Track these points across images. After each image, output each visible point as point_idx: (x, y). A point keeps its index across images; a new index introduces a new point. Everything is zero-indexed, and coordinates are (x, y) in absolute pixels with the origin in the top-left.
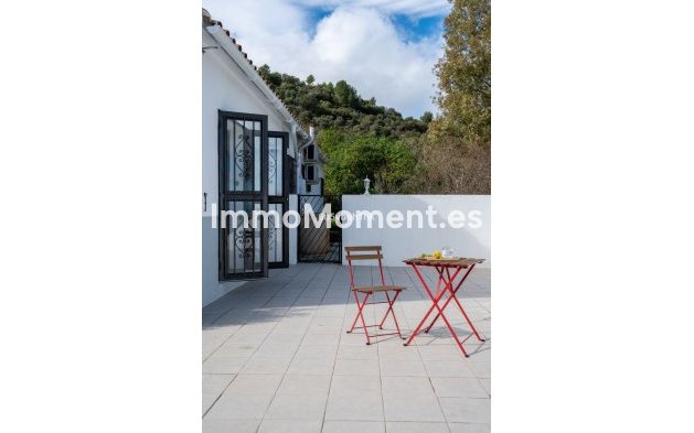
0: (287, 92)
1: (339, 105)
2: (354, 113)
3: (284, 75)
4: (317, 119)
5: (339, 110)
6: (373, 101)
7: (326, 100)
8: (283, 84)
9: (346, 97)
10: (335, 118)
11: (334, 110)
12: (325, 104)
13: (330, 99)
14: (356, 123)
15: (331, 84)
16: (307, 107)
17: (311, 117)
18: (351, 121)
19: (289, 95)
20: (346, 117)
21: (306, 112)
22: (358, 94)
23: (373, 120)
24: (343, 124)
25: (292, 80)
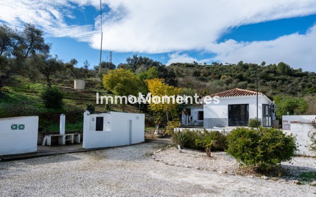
0: (252, 72)
1: (279, 75)
2: (289, 77)
3: (250, 64)
4: (268, 83)
5: (279, 77)
6: (301, 70)
7: (272, 73)
8: (250, 68)
9: (284, 70)
10: (277, 81)
11: (277, 77)
12: (272, 75)
13: (275, 72)
14: (289, 82)
15: (275, 65)
16: (262, 77)
17: (264, 82)
18: (287, 82)
19: (253, 73)
20: (284, 80)
21: (262, 80)
22: (291, 67)
23: (300, 80)
24: (282, 83)
25: (254, 66)
